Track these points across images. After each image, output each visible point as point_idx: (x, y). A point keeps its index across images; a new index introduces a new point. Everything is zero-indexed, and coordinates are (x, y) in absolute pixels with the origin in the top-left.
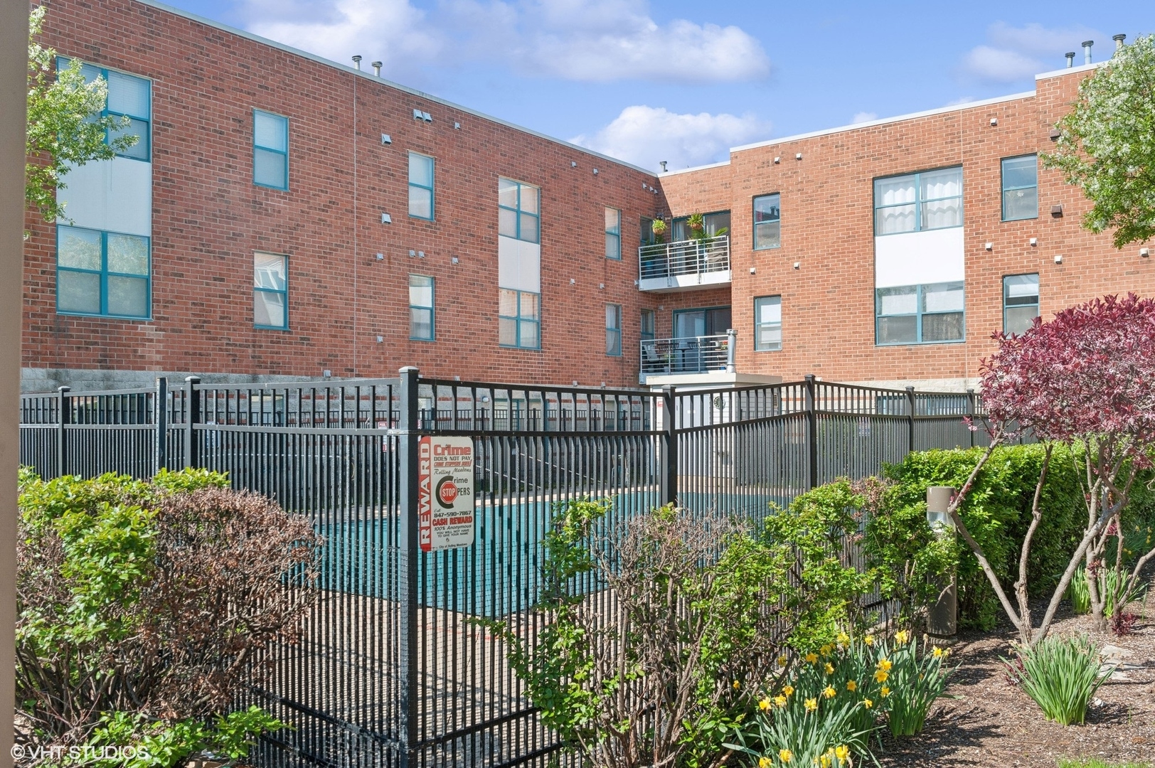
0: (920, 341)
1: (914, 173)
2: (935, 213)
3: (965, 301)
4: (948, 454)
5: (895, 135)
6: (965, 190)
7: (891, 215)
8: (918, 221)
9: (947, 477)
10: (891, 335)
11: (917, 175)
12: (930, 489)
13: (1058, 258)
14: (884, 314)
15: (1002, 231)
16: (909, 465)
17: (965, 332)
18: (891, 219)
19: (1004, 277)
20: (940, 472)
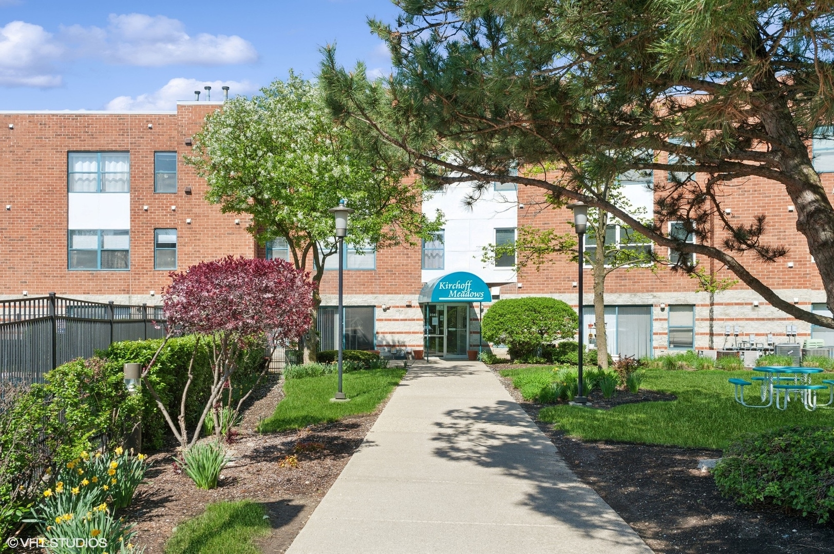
0: (99, 268)
1: (97, 152)
2: (110, 181)
3: (130, 243)
4: (135, 344)
5: (84, 124)
6: (131, 168)
7: (80, 179)
8: (99, 185)
9: (135, 358)
10: (80, 263)
11: (99, 154)
12: (126, 365)
13: (188, 221)
14: (74, 247)
15: (155, 199)
16: (112, 350)
17: (130, 264)
18: (79, 182)
19: (155, 229)
20: (131, 354)
